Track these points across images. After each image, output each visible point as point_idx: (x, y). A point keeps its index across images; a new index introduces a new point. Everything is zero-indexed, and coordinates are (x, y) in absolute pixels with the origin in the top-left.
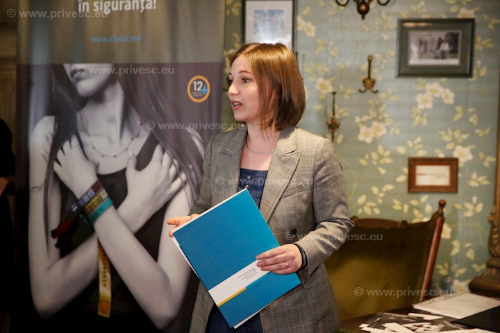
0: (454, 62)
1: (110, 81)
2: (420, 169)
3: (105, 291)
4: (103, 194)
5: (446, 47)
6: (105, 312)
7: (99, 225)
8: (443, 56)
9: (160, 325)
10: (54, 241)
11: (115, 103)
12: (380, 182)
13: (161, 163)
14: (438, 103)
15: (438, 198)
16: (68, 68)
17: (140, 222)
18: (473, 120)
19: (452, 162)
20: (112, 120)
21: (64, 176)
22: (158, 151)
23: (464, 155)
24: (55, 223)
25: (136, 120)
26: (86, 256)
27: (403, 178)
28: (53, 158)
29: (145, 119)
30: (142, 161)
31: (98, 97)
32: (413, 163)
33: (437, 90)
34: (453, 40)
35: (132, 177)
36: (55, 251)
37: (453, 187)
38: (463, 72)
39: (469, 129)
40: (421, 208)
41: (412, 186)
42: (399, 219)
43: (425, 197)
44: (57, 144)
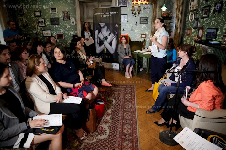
0: (146, 22)
1: (105, 25)
2: (142, 35)
3: (105, 50)
4: (105, 39)
5: (145, 20)
6: (105, 53)
7: (104, 43)
8: (145, 21)
9: (112, 54)
10: (99, 45)
11: (106, 28)
12: (137, 37)
13: (112, 35)
14: (144, 27)
15: (144, 38)
16: (100, 24)
17: (109, 42)
18: (148, 29)
19: (146, 34)
20: (105, 30)
21: (99, 37)
22: (111, 34)
23: (147, 33)
24: (99, 43)
25: (108, 30)
26: (103, 47)
27: (140, 36)
28: (98, 35)
29: (110, 30)
30: (109, 35)
31: (104, 27)
32: (141, 34)
33: (144, 26)
34: (146, 20)
35: (108, 37)
36: (99, 46)
37: (146, 37)
38: (147, 24)
39: (148, 30)
40: (142, 40)
41: (141, 37)
42: (140, 41)
43: (142, 39)
44: (98, 33)
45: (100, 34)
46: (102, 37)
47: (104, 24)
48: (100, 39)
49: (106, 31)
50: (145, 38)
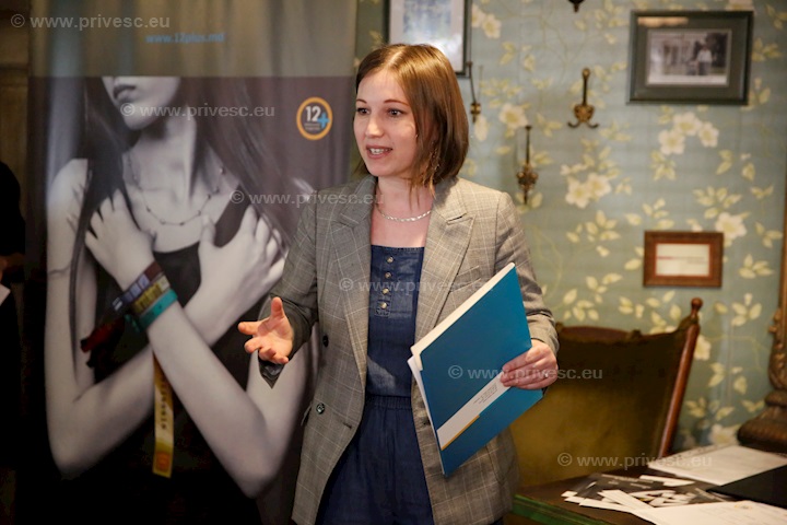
0: (720, 80)
2: (663, 250)
3: (164, 436)
4: (163, 283)
5: (706, 56)
6: (163, 468)
7: (156, 332)
8: (701, 71)
9: (249, 490)
10: (84, 357)
11: (182, 141)
12: (599, 269)
13: (255, 236)
14: (693, 145)
15: (690, 295)
16: (110, 83)
17: (221, 329)
18: (748, 172)
19: (713, 240)
20: (177, 166)
21: (101, 255)
22: (249, 216)
23: (732, 228)
24: (86, 328)
25: (216, 166)
26: (134, 380)
27: (635, 264)
28: (84, 225)
30: (224, 232)
31: (155, 130)
32: (653, 239)
33: (693, 125)
34: (718, 45)
35: (209, 256)
36: (86, 373)
37: (714, 279)
38: (733, 97)
39: (742, 187)
40: (663, 312)
41: (650, 276)
42: (628, 328)
43: (669, 295)
44: (91, 203)
45: (112, 211)
46: (130, 262)
47: (167, 86)
48: (105, 281)
49: (182, 181)
50: (703, 295)
